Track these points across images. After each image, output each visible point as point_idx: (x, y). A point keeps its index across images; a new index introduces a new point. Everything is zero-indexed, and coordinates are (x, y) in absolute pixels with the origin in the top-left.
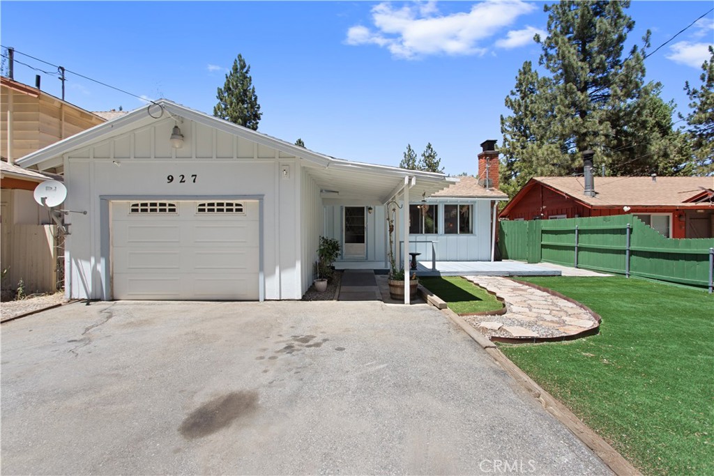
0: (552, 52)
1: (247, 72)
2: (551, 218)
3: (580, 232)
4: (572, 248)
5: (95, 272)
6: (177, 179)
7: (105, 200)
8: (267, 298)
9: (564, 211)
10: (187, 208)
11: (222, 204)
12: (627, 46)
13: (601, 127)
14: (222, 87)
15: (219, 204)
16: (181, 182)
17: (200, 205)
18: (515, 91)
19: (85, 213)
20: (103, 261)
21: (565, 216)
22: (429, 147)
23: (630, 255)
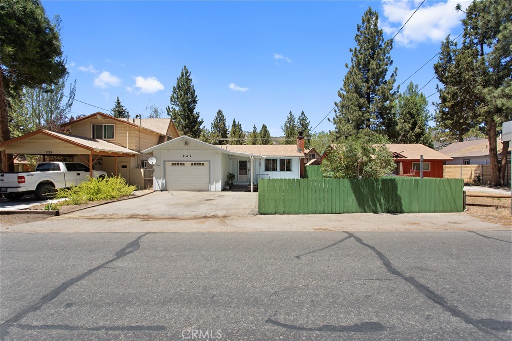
1: (189, 76)
5: (163, 183)
7: (165, 162)
8: (212, 190)
10: (188, 164)
14: (176, 86)
15: (197, 163)
16: (187, 157)
17: (192, 163)
18: (343, 88)
19: (159, 166)
20: (164, 180)
22: (303, 113)
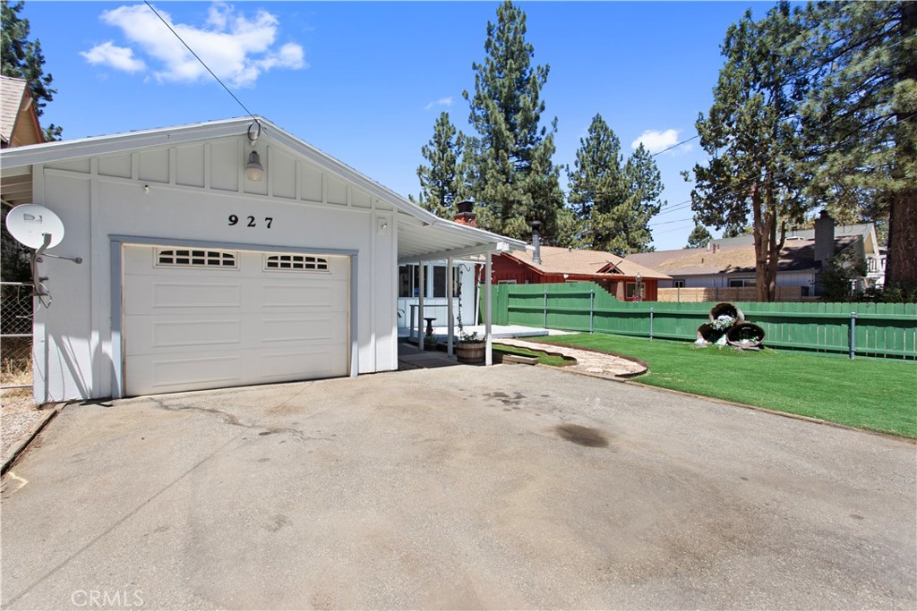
0: (478, 113)
2: (500, 283)
3: (549, 296)
4: (542, 311)
5: (99, 357)
6: (244, 221)
7: (116, 240)
8: (361, 372)
9: (514, 276)
10: (251, 262)
11: (300, 259)
12: (540, 125)
13: (524, 198)
15: (296, 258)
16: (249, 225)
17: (270, 258)
19: (78, 261)
20: (116, 337)
21: (515, 281)
23: (593, 315)
